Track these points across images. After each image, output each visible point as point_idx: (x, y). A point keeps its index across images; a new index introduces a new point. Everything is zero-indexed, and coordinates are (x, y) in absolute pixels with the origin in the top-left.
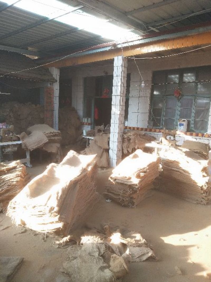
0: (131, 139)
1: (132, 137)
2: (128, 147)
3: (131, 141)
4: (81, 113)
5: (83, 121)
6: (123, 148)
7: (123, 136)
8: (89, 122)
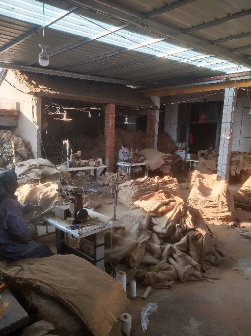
0: (240, 161)
1: (241, 160)
2: (237, 169)
3: (240, 164)
4: (174, 138)
5: (177, 146)
6: (231, 170)
7: (231, 159)
8: (184, 146)
